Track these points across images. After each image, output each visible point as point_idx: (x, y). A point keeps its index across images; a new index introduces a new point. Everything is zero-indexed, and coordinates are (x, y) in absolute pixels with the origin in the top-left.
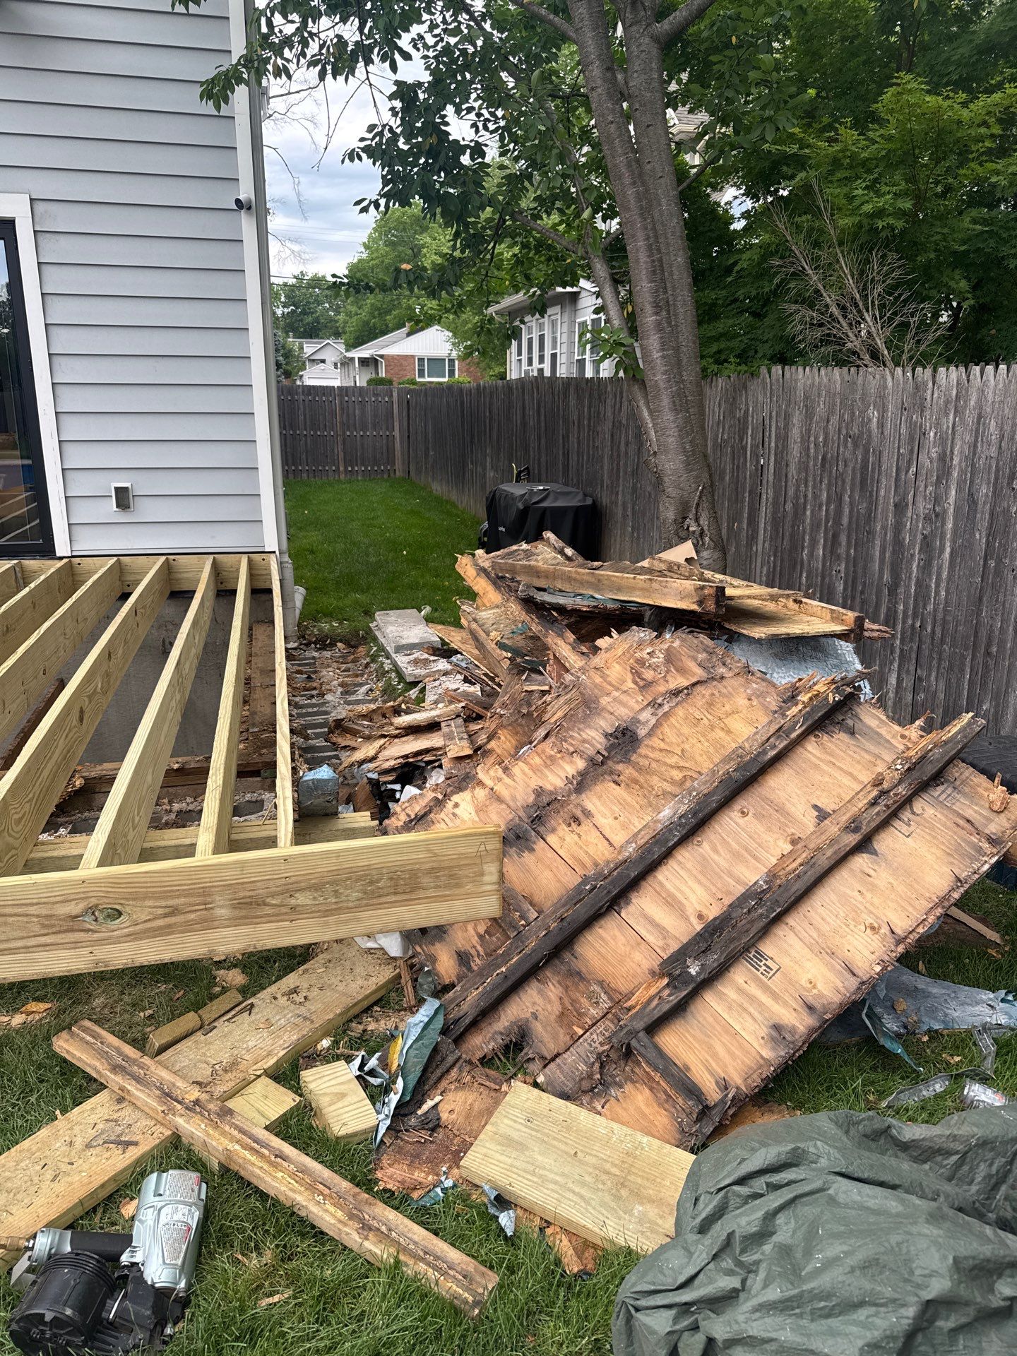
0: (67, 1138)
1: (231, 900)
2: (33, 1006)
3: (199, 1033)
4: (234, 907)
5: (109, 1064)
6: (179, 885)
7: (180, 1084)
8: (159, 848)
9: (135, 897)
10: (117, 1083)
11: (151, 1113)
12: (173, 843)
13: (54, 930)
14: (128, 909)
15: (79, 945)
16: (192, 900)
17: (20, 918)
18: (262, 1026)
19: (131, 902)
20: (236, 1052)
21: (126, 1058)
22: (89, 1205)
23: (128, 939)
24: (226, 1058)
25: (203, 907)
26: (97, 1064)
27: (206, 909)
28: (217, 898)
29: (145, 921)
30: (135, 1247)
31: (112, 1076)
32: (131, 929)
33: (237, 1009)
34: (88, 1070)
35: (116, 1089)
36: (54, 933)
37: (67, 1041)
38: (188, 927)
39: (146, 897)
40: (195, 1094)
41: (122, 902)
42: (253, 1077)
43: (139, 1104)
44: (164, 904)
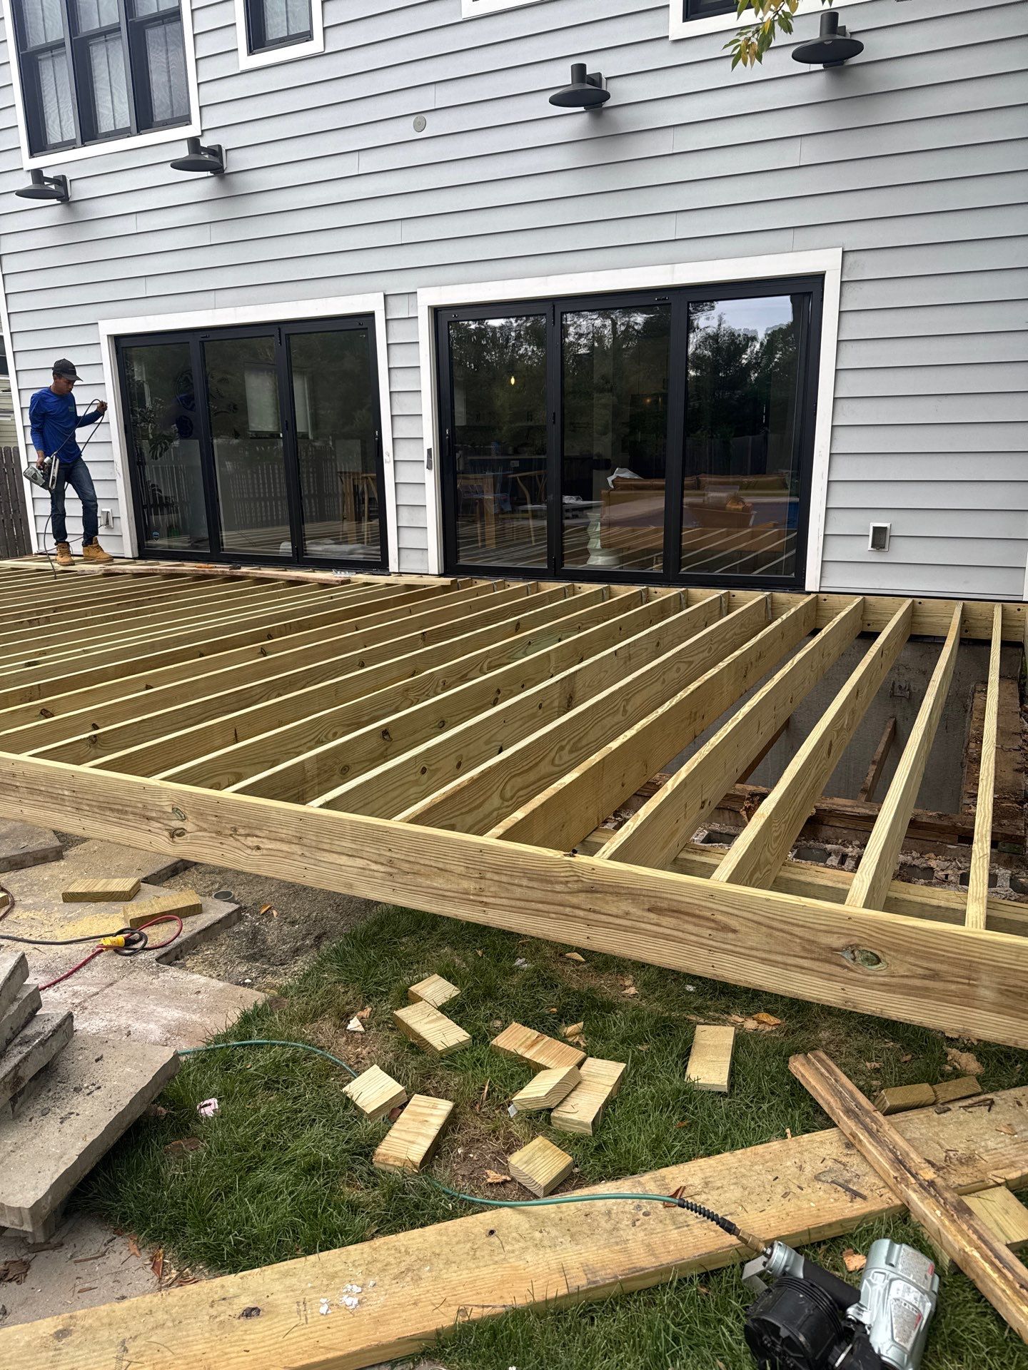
0: (797, 1161)
1: (999, 984)
2: (763, 1016)
3: (931, 1109)
4: (1001, 992)
5: (843, 1105)
6: (945, 951)
7: (913, 1155)
8: (904, 900)
9: (897, 949)
10: (850, 1127)
11: (881, 1173)
12: (919, 899)
13: (813, 956)
14: (887, 958)
15: (834, 978)
16: (956, 970)
17: (785, 935)
18: (1004, 1129)
19: (892, 953)
20: (973, 1147)
21: (858, 1105)
22: (816, 1238)
23: (882, 988)
24: (962, 1149)
25: (967, 981)
26: (832, 1100)
27: (969, 984)
28: (984, 977)
29: (903, 976)
30: (862, 1306)
31: (845, 1118)
32: (886, 979)
33: (976, 1099)
34: (821, 1102)
35: (847, 1133)
36: (812, 959)
37: (803, 1065)
38: (945, 997)
39: (908, 952)
40: (929, 1174)
41: (883, 949)
42: (992, 1183)
43: (869, 1158)
44: (925, 964)
